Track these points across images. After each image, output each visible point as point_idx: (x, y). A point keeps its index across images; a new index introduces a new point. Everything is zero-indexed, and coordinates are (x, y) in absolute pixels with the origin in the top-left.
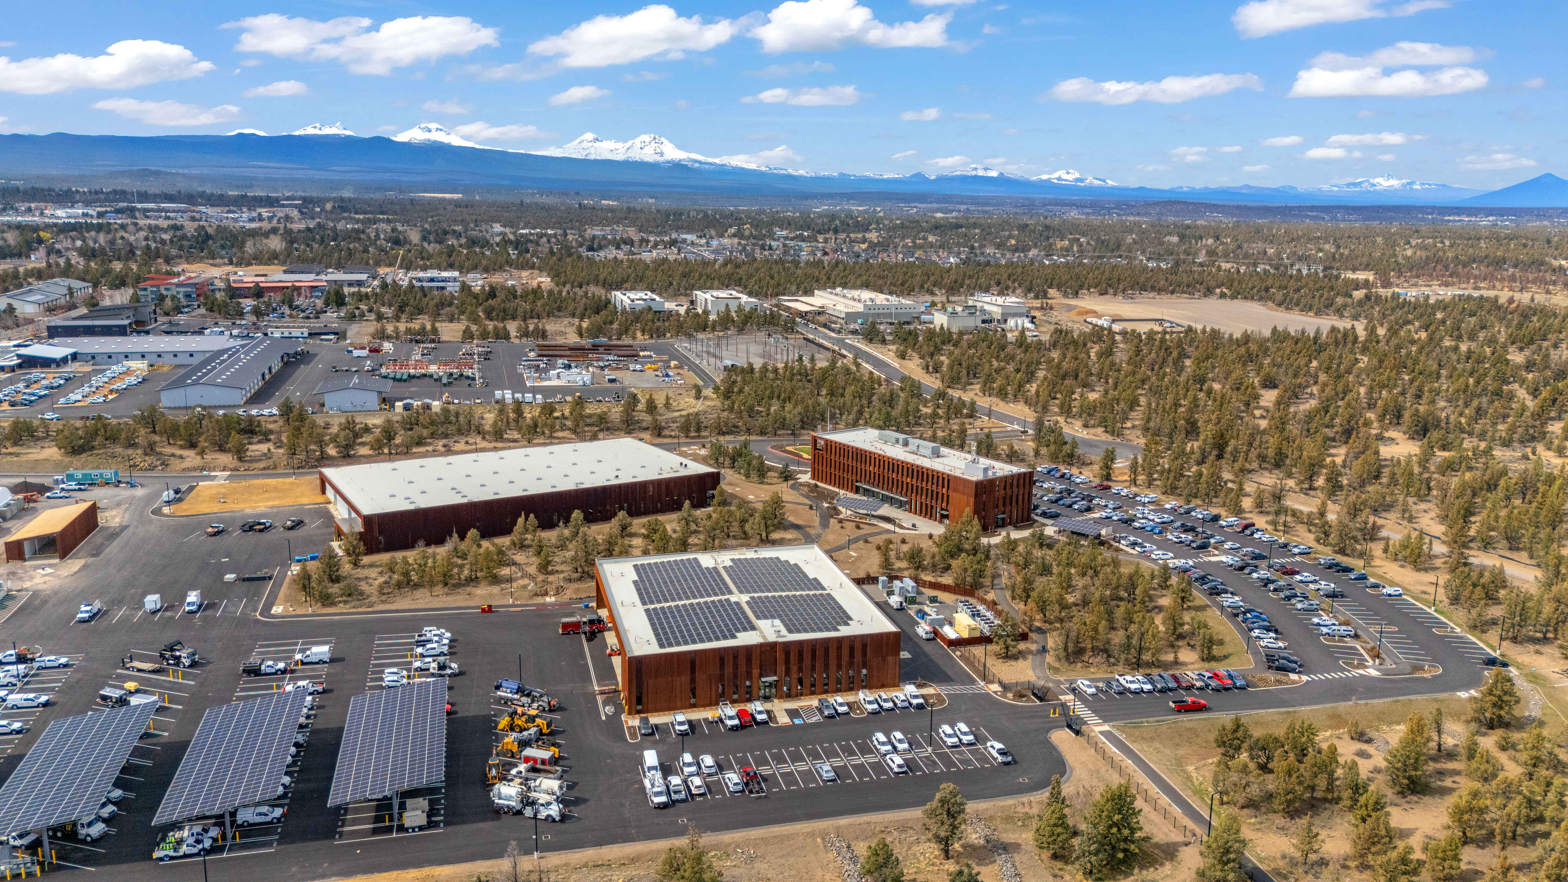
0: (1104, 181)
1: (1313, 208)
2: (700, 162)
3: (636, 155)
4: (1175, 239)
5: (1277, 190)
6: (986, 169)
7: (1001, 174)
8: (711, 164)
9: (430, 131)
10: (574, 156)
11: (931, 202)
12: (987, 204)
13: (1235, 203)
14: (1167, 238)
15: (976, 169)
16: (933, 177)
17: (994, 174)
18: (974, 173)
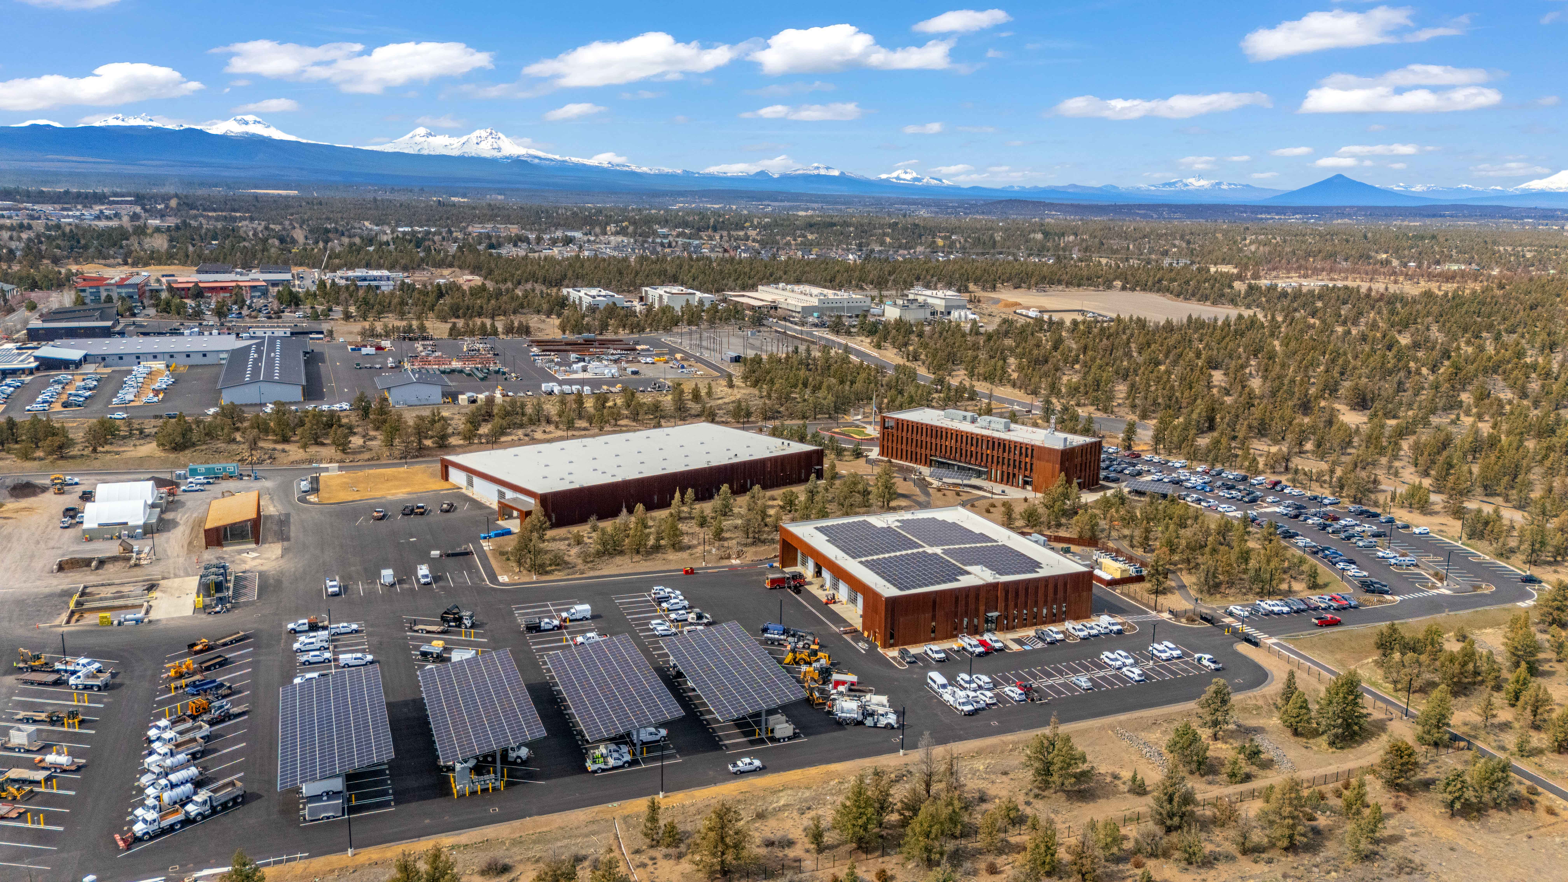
0: (940, 180)
1: (1140, 207)
2: (540, 158)
3: (472, 150)
4: (1039, 236)
5: (1100, 189)
6: (827, 168)
7: (842, 173)
8: (551, 160)
9: (247, 123)
10: (406, 151)
11: (782, 201)
12: (836, 203)
13: (1069, 202)
14: (1032, 236)
15: (818, 168)
16: (776, 176)
17: (836, 173)
18: (816, 172)
